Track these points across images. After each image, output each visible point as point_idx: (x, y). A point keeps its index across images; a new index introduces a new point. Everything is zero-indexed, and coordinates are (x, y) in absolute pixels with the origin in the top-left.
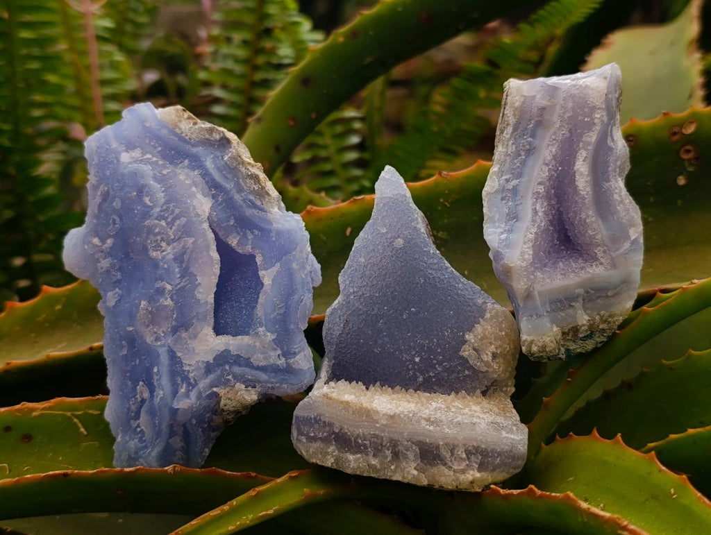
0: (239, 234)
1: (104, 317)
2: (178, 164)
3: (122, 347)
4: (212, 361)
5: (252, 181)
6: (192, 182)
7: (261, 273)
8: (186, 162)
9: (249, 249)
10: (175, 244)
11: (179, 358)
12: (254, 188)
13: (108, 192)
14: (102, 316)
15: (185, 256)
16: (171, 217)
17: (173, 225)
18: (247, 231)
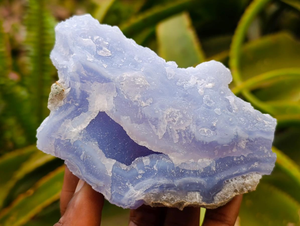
0: (147, 166)
1: (166, 62)
2: (216, 163)
3: (139, 59)
4: (87, 99)
5: (170, 198)
6: (198, 163)
7: (114, 161)
8: (214, 169)
9: (134, 165)
10: (166, 126)
11: (102, 83)
12: (165, 196)
13: (231, 111)
14: (169, 61)
15: (154, 127)
16: (184, 135)
17: (178, 133)
18: (144, 172)
